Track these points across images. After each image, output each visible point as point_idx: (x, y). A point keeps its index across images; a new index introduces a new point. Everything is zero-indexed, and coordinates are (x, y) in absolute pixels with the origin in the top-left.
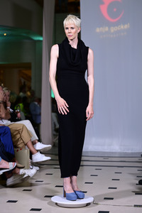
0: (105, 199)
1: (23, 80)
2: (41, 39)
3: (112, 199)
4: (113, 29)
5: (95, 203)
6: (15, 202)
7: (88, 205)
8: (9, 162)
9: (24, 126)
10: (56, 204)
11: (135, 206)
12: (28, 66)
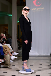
0: (38, 71)
1: (5, 30)
2: (12, 15)
3: (41, 71)
4: (38, 9)
5: (35, 73)
6: (6, 73)
7: (32, 73)
8: (2, 59)
9: (7, 46)
10: (21, 73)
11: (49, 73)
12: (7, 25)
